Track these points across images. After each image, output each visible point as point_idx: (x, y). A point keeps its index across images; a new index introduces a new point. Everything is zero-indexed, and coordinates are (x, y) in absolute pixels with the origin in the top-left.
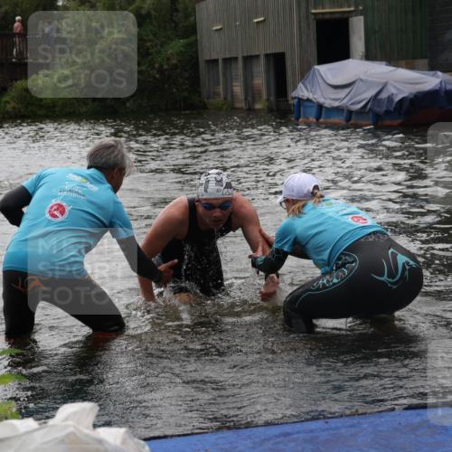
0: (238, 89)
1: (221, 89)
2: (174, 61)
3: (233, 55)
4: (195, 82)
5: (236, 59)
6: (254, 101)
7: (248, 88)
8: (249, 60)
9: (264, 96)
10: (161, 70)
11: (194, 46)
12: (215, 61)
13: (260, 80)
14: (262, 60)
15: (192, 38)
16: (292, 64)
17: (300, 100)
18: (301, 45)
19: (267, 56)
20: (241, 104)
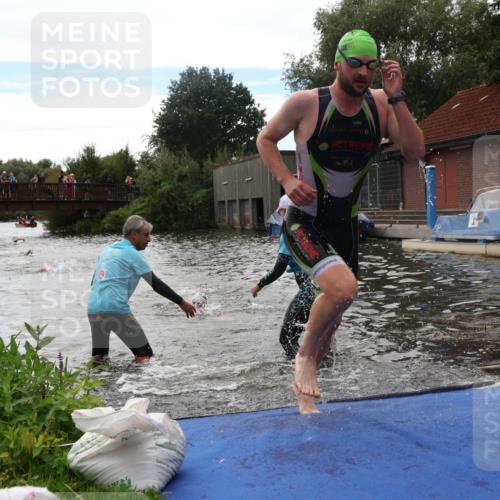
0: (236, 218)
1: (226, 218)
2: (200, 201)
3: (234, 198)
4: (212, 213)
5: (235, 201)
6: (245, 225)
7: (242, 216)
8: (243, 201)
9: (251, 222)
10: (193, 206)
11: (212, 193)
12: (223, 202)
13: (249, 212)
14: (250, 202)
15: (210, 189)
16: (267, 205)
17: (272, 225)
18: (272, 193)
19: (253, 200)
20: (238, 226)
